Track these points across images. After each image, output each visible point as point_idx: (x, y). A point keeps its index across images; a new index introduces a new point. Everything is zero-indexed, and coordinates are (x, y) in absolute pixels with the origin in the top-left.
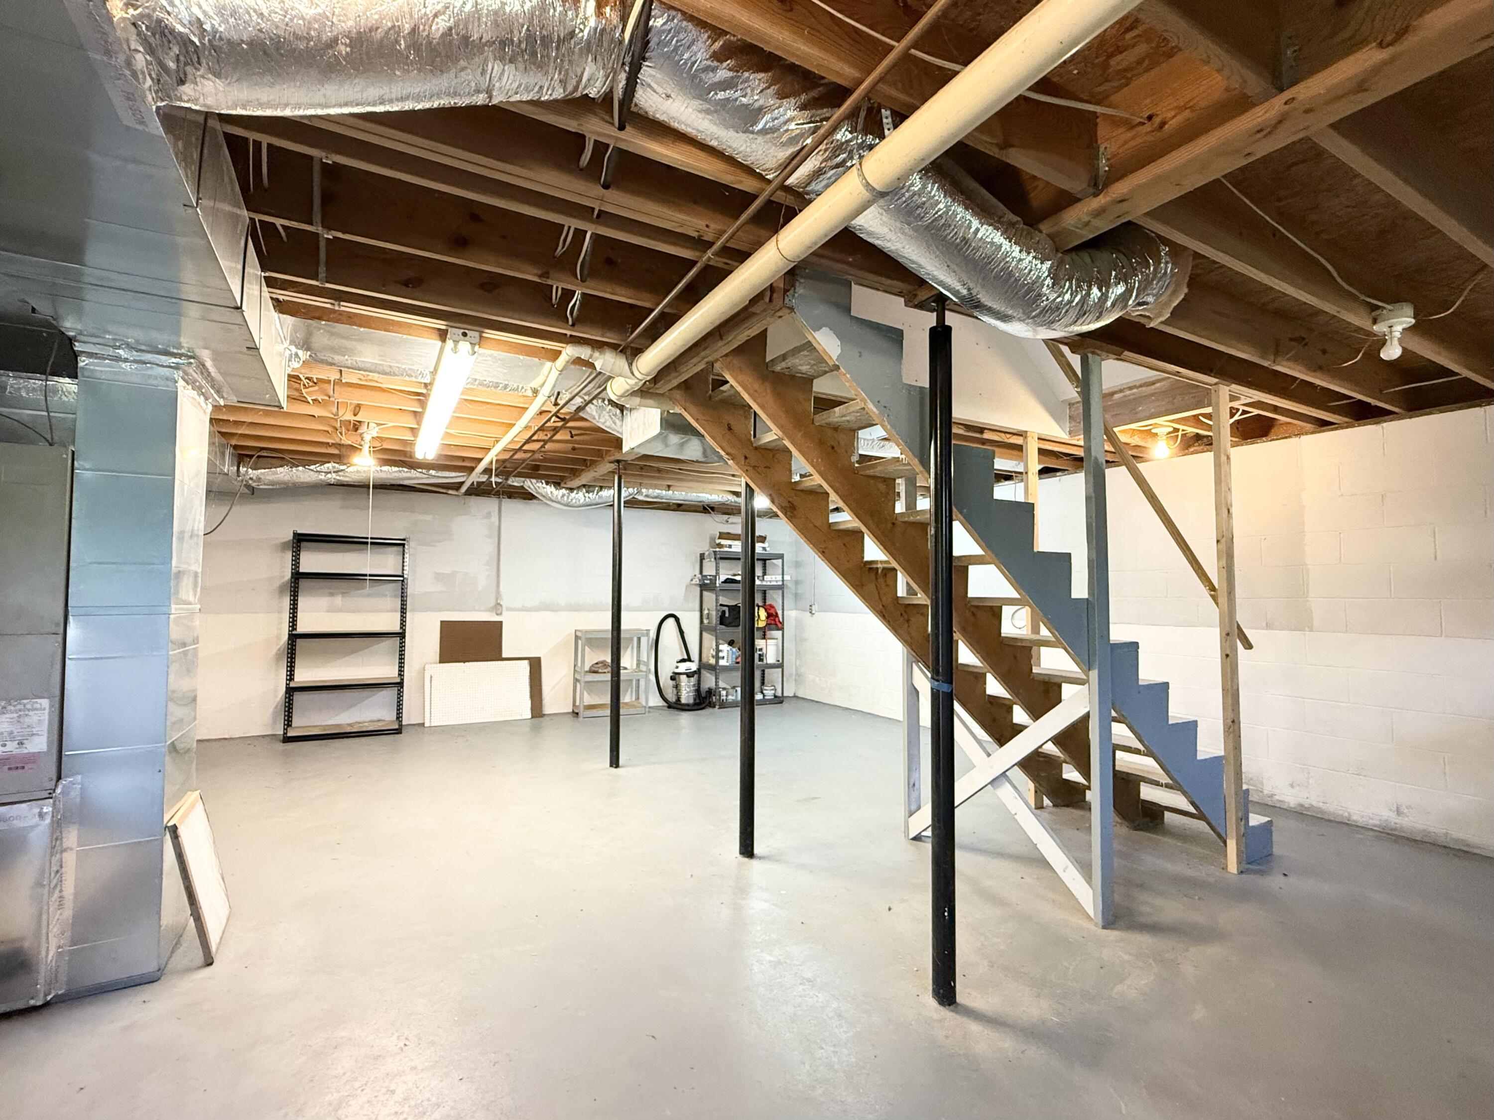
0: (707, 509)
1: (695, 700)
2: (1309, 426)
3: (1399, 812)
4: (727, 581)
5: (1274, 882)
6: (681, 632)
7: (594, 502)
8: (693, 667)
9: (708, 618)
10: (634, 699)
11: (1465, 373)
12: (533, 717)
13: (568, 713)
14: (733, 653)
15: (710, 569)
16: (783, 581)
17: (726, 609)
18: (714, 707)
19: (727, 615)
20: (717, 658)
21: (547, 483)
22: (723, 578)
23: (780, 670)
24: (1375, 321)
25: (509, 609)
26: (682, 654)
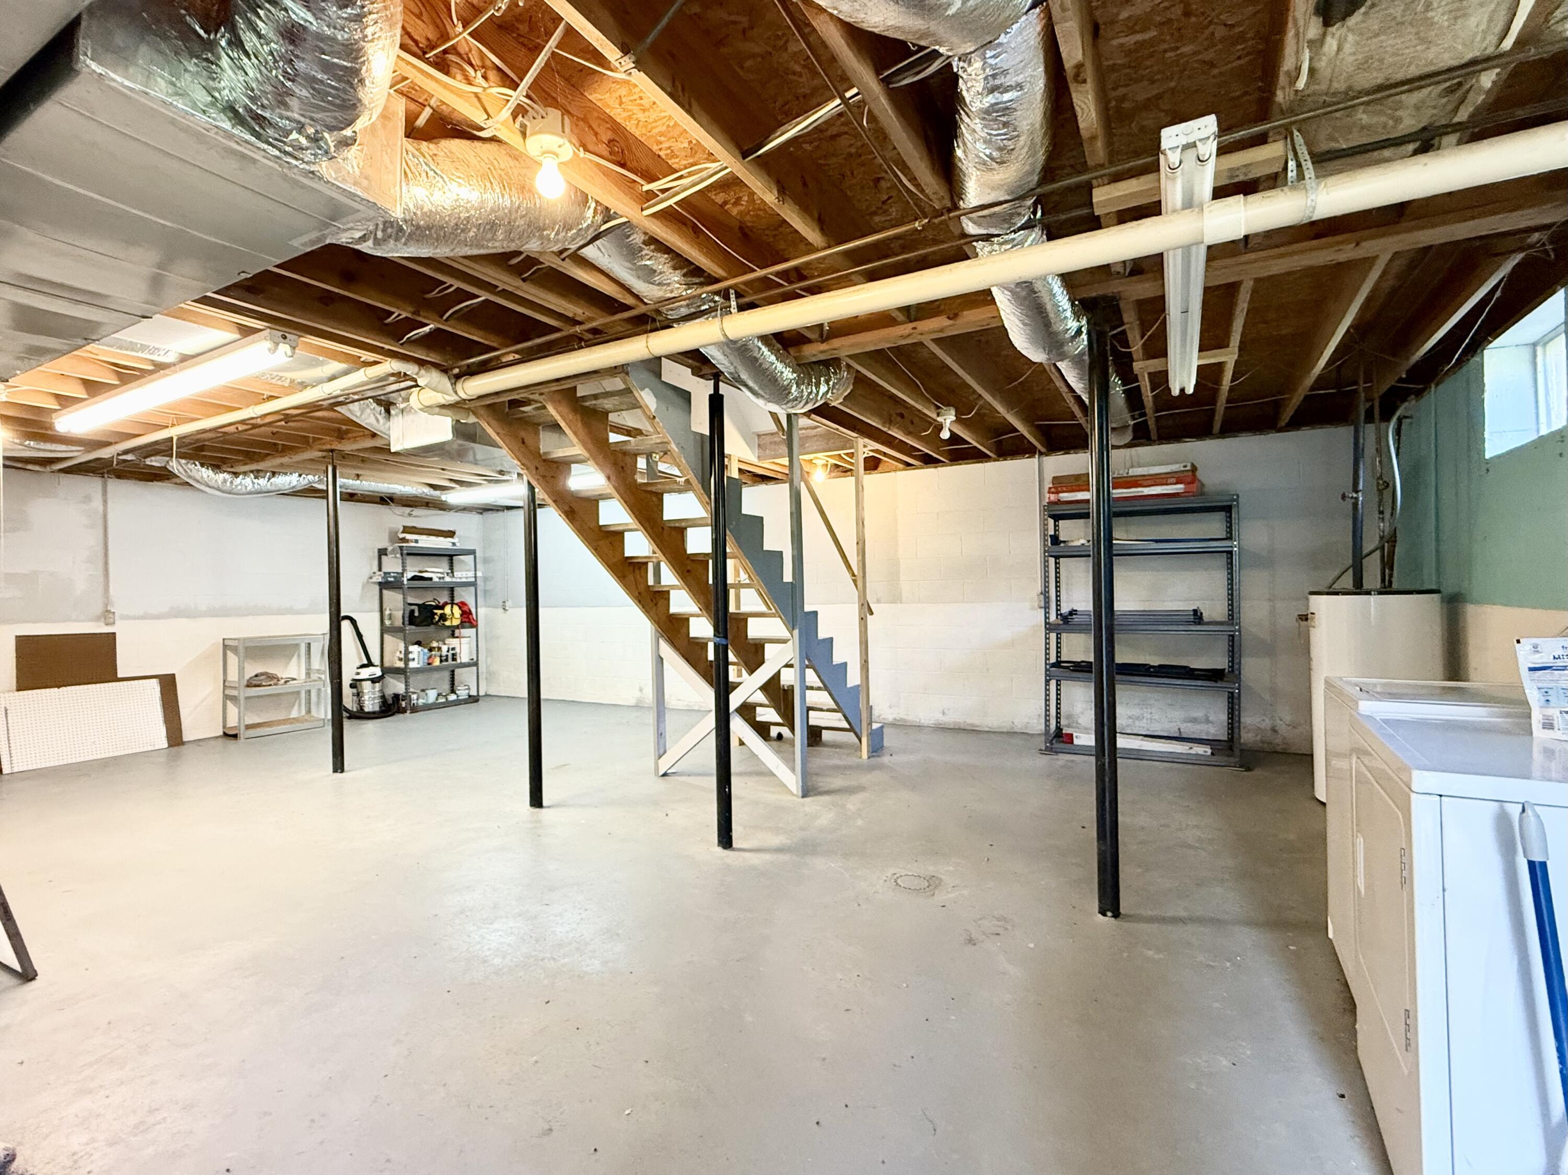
0: (385, 500)
1: (380, 707)
2: (901, 466)
3: (944, 713)
4: (414, 578)
5: (886, 759)
6: (360, 636)
7: (264, 489)
8: (377, 672)
9: (390, 619)
10: (303, 713)
11: (975, 444)
12: (170, 746)
13: (217, 737)
14: (424, 654)
15: (392, 565)
16: (476, 577)
17: (416, 608)
18: (405, 712)
19: (416, 614)
20: (407, 660)
21: (202, 465)
22: (409, 575)
23: (475, 668)
24: (938, 415)
25: (128, 618)
26: (361, 659)
